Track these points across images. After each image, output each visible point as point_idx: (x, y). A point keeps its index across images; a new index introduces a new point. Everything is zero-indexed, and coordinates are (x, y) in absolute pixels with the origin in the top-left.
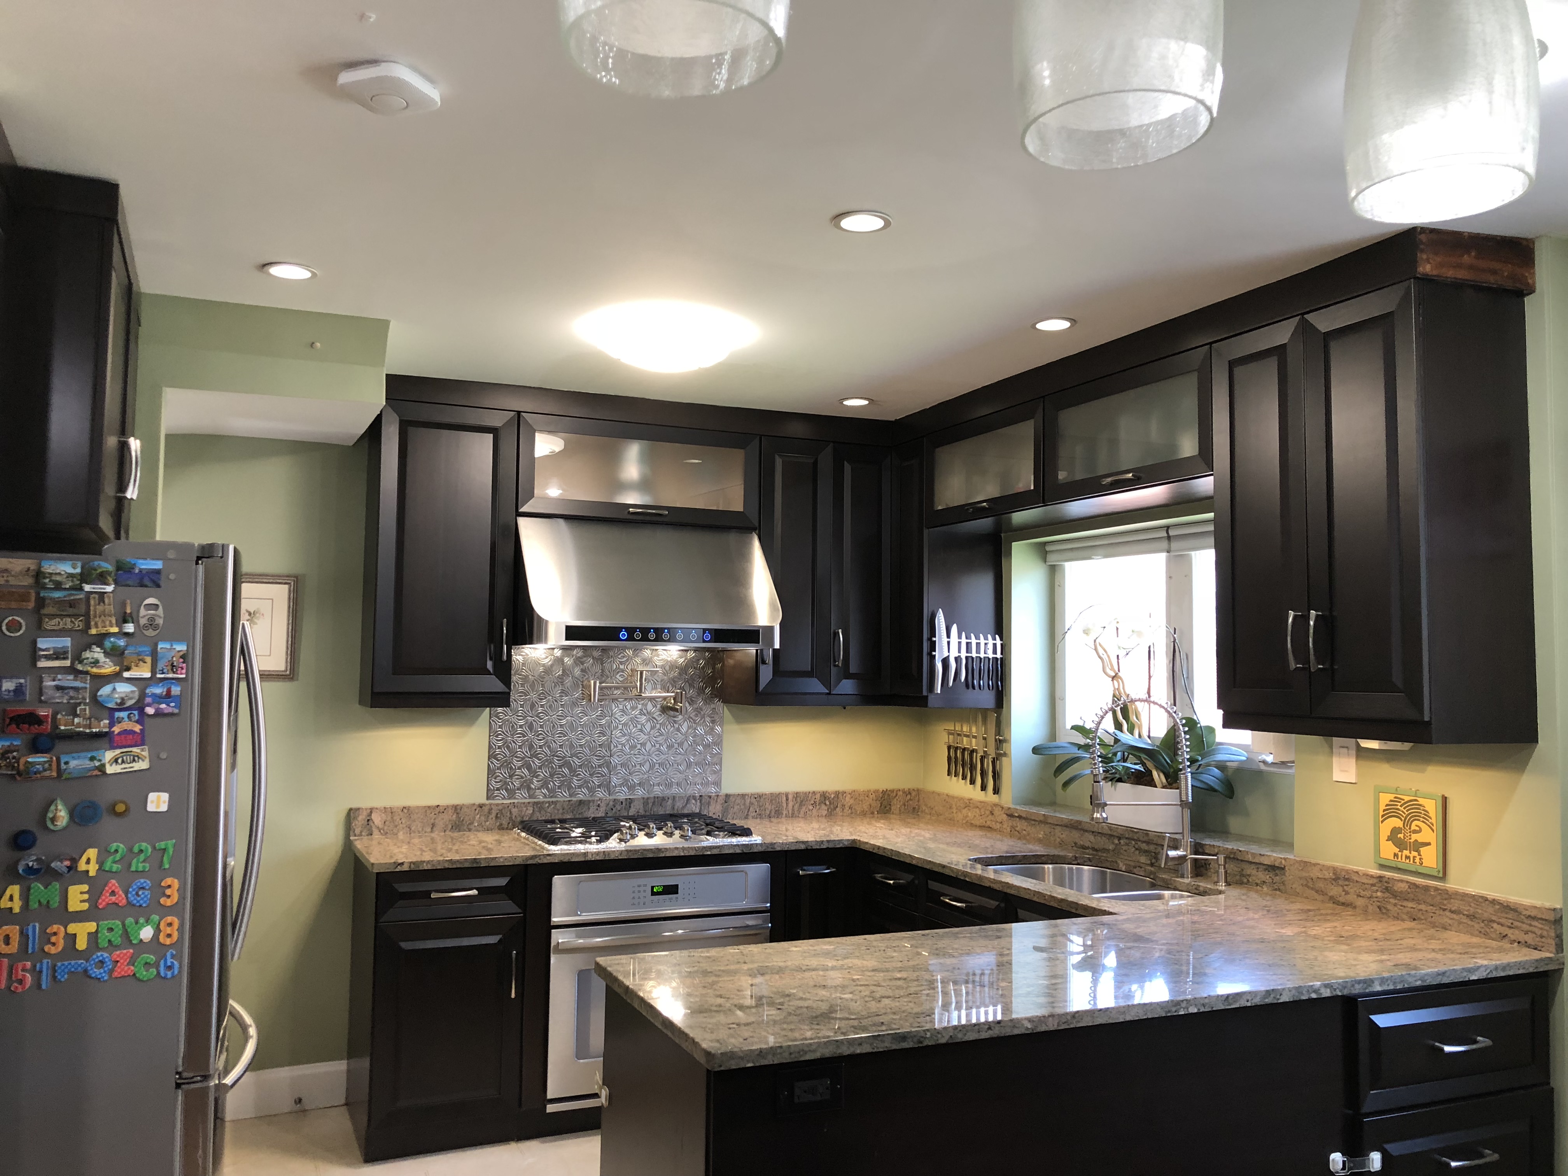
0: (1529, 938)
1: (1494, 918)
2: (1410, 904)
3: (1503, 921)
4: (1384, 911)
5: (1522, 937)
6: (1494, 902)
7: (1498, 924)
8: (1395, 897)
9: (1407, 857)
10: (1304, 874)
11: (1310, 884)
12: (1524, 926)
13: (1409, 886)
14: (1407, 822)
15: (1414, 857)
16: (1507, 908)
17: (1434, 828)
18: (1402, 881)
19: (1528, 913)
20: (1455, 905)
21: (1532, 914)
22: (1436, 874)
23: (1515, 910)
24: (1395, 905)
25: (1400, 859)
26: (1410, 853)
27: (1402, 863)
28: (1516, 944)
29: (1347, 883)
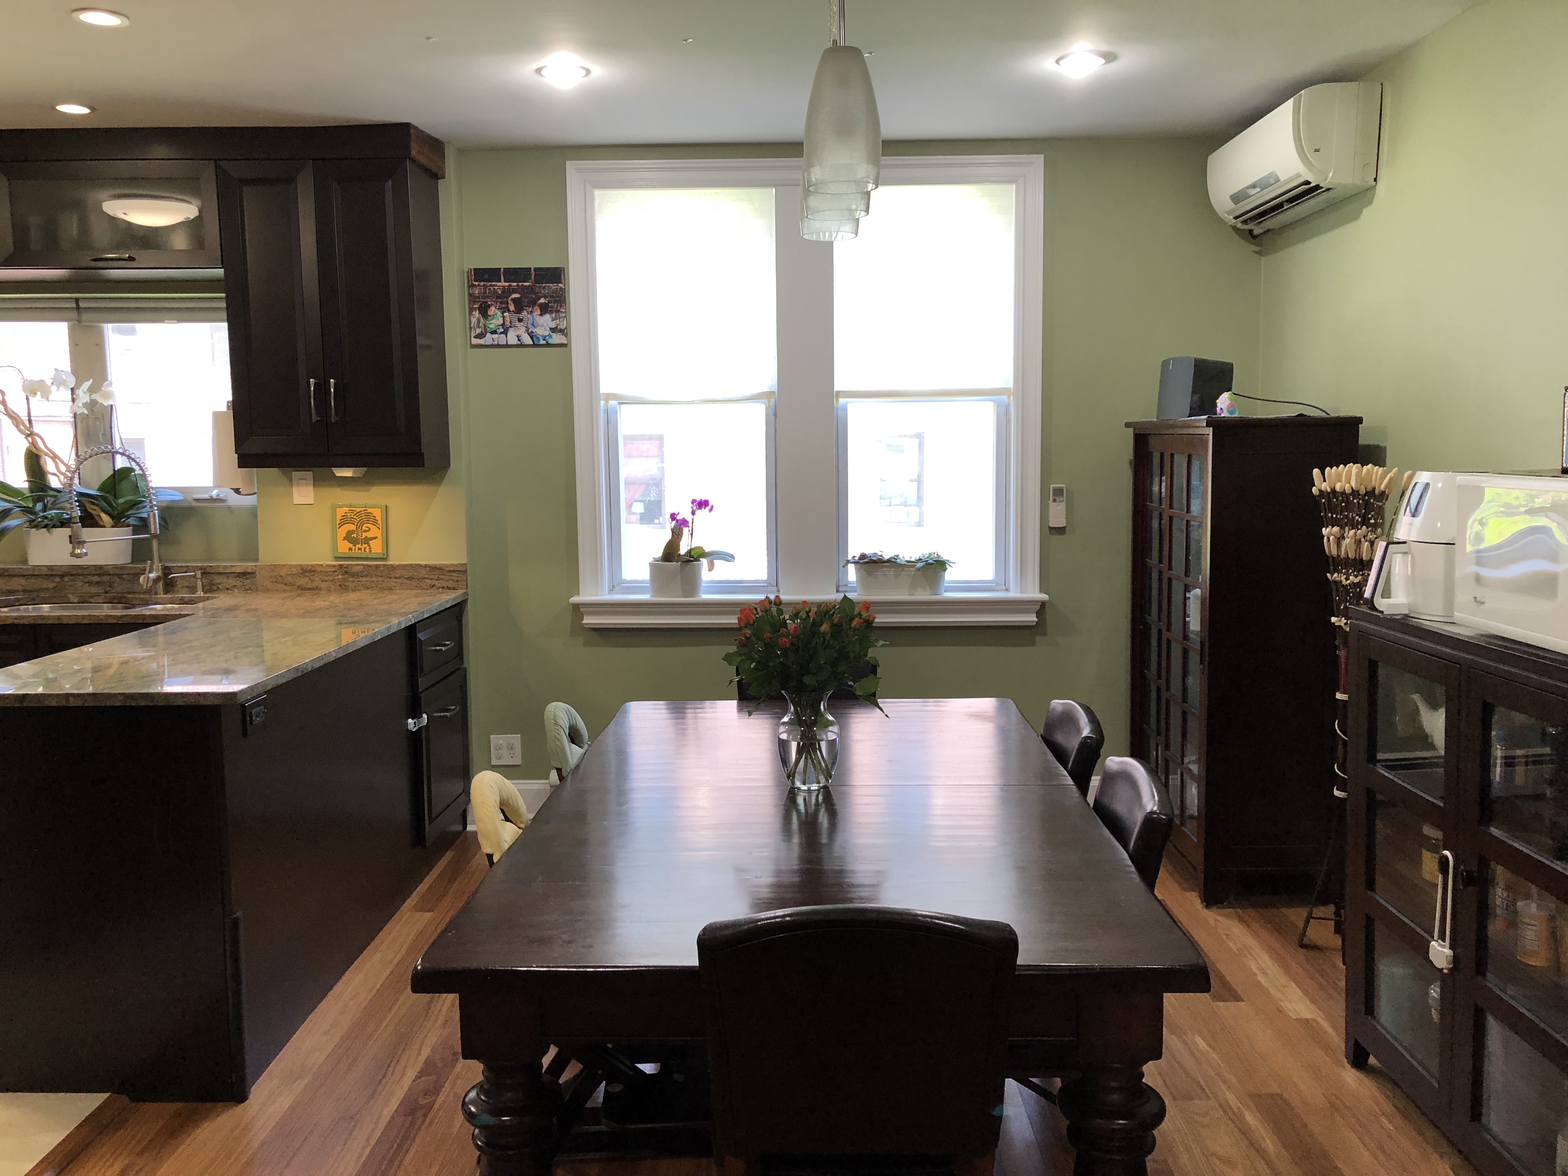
0: (450, 584)
1: (426, 576)
2: (364, 579)
3: (432, 577)
4: (344, 587)
5: (444, 584)
6: (426, 566)
7: (428, 579)
8: (353, 576)
9: (359, 549)
10: (273, 574)
11: (280, 580)
12: (446, 577)
13: (364, 568)
14: (359, 525)
15: (365, 548)
16: (434, 568)
17: (380, 527)
18: (358, 565)
19: (448, 569)
20: (398, 573)
21: (452, 569)
22: (382, 557)
23: (440, 569)
24: (353, 581)
25: (353, 551)
26: (362, 546)
27: (356, 553)
28: (441, 589)
29: (313, 574)
